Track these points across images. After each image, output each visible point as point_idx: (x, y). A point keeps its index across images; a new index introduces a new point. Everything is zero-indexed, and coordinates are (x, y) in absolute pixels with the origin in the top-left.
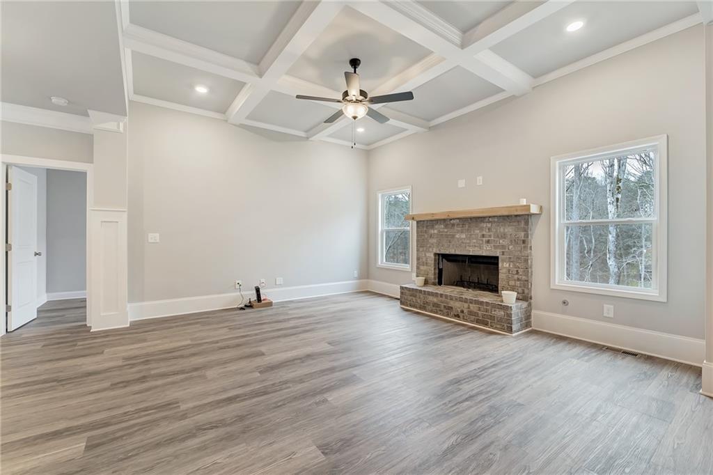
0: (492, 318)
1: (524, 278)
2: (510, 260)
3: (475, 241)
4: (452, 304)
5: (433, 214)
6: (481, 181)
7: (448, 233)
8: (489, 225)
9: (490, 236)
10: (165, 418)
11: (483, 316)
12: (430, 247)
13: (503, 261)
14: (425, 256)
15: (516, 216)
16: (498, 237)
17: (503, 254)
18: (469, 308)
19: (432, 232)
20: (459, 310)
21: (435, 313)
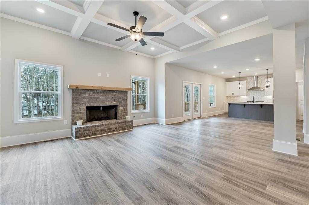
0: (127, 126)
1: (126, 111)
2: (122, 106)
3: (109, 100)
4: (111, 127)
5: (92, 87)
6: (109, 76)
7: (95, 96)
8: (115, 94)
9: (115, 98)
10: (232, 176)
11: (124, 127)
12: (83, 103)
13: (120, 107)
14: (80, 108)
15: (124, 91)
16: (118, 98)
17: (120, 104)
18: (119, 126)
19: (85, 95)
20: (115, 128)
21: (102, 134)
